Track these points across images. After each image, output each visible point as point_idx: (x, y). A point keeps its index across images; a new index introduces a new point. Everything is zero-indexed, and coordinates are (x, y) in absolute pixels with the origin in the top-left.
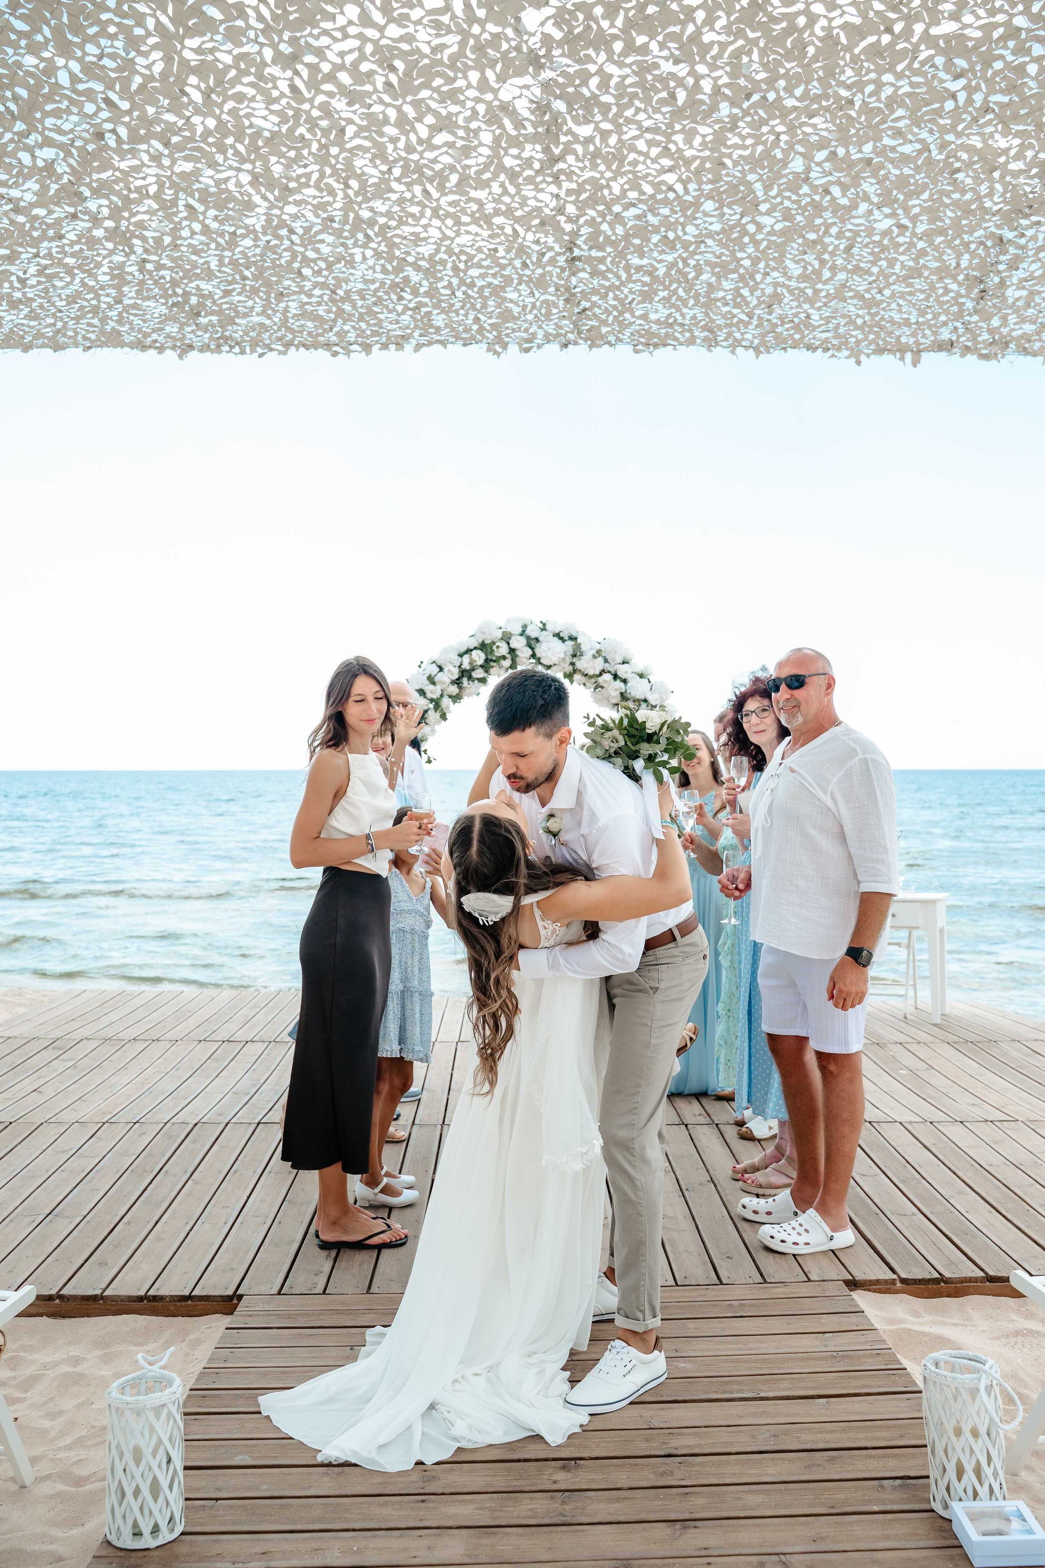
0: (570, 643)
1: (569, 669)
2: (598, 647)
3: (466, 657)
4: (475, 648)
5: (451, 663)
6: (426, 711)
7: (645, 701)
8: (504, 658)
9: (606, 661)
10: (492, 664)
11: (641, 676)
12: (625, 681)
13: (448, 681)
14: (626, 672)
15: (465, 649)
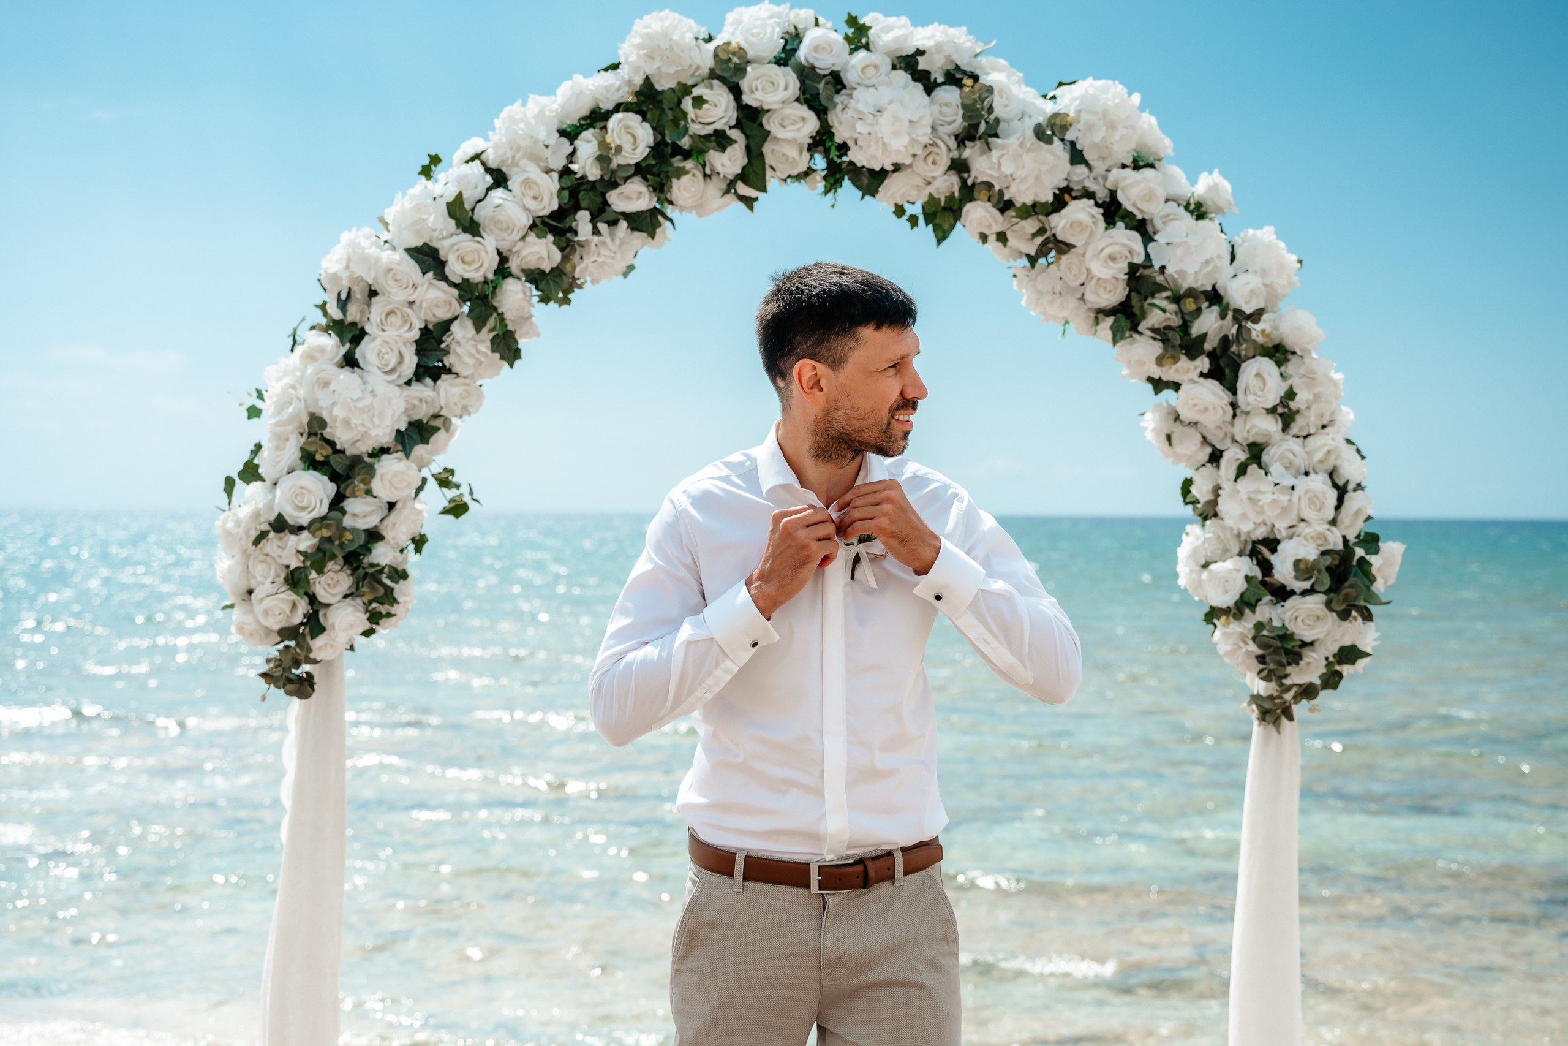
0: (949, 95)
1: (946, 185)
2: (1049, 108)
3: (588, 134)
4: (618, 108)
5: (535, 159)
6: (445, 326)
7: (1214, 297)
8: (721, 140)
9: (1077, 157)
10: (677, 161)
11: (1199, 211)
12: (1142, 227)
13: (526, 221)
14: (1149, 196)
15: (585, 112)
